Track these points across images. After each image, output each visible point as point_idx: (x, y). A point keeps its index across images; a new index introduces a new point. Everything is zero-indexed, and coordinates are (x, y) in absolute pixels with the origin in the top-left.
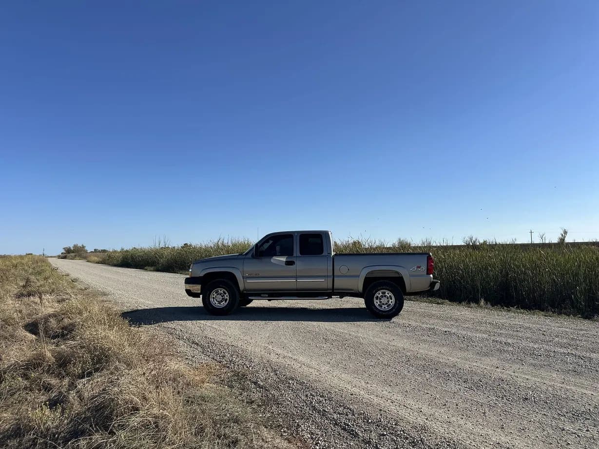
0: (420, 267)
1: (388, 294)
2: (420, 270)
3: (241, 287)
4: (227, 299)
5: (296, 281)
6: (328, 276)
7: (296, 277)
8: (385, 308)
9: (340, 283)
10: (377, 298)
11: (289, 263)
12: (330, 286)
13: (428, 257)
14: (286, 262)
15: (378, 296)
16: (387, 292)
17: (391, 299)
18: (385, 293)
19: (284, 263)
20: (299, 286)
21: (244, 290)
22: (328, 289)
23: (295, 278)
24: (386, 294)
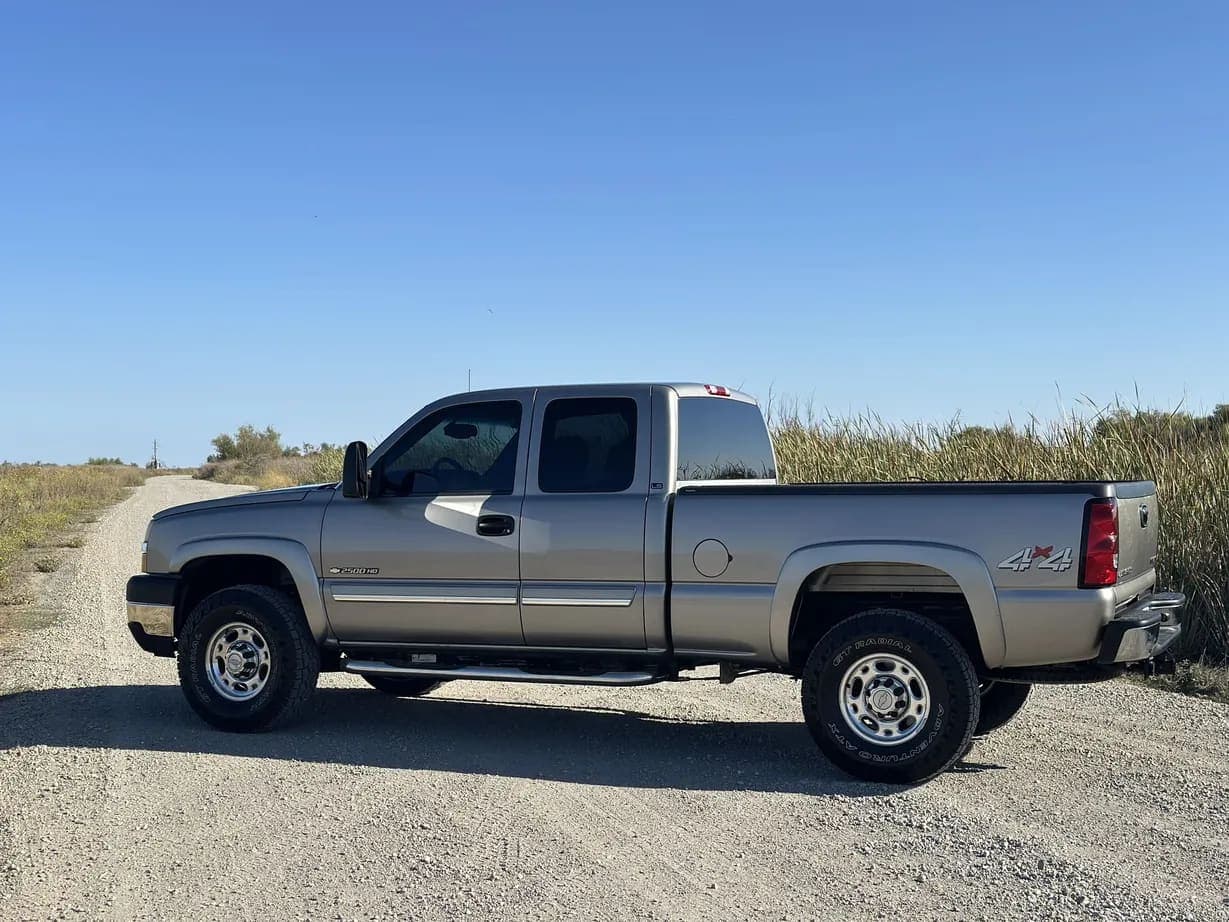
0: (1044, 553)
1: (905, 671)
2: (1045, 563)
3: (316, 620)
4: (265, 667)
5: (519, 601)
6: (645, 587)
7: (519, 586)
8: (889, 734)
9: (693, 618)
10: (857, 688)
11: (493, 525)
12: (656, 629)
13: (1088, 506)
14: (482, 519)
15: (858, 682)
16: (899, 663)
17: (918, 694)
18: (892, 667)
19: (475, 523)
20: (535, 625)
21: (325, 636)
22: (645, 643)
23: (515, 591)
24: (897, 672)
